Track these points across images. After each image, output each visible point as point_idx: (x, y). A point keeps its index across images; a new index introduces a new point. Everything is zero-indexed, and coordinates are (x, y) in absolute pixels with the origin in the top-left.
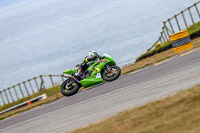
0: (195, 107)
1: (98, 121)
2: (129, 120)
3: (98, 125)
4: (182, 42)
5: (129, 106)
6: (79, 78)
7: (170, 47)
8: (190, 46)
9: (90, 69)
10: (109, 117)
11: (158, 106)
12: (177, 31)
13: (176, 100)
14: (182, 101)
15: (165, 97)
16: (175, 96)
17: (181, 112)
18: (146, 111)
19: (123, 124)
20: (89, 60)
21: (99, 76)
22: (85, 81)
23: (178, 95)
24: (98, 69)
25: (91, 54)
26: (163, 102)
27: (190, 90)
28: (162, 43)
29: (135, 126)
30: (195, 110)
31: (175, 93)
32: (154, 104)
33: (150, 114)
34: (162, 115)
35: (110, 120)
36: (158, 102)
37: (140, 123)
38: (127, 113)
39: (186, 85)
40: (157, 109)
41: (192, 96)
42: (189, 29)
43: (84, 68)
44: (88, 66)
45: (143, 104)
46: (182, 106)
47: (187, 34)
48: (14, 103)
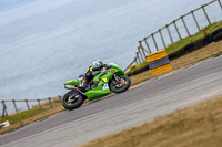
0: (174, 135)
4: (159, 63)
5: (103, 133)
6: (84, 90)
7: (147, 68)
8: (168, 68)
9: (96, 79)
11: (134, 133)
12: (154, 51)
13: (155, 127)
14: (161, 128)
15: (141, 124)
16: (153, 123)
17: (160, 140)
20: (94, 70)
21: (106, 87)
22: (91, 92)
23: (156, 122)
24: (105, 80)
25: (96, 63)
26: (139, 129)
27: (168, 116)
28: (138, 65)
30: (174, 138)
31: (153, 120)
32: (129, 131)
33: (125, 143)
34: (138, 143)
36: (134, 129)
38: (100, 142)
39: (164, 111)
40: (133, 137)
41: (172, 122)
42: (167, 49)
43: (89, 78)
44: (93, 77)
45: (117, 132)
46: (160, 133)
47: (165, 55)
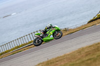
1: (68, 53)
2: (84, 52)
3: (68, 55)
6: (42, 37)
10: (74, 51)
18: (93, 48)
19: (81, 54)
20: (48, 28)
22: (45, 39)
24: (51, 33)
25: (49, 25)
29: (87, 55)
35: (74, 52)
37: (90, 54)
38: (83, 49)
40: (98, 47)
45: (91, 44)
48: (27, 44)
